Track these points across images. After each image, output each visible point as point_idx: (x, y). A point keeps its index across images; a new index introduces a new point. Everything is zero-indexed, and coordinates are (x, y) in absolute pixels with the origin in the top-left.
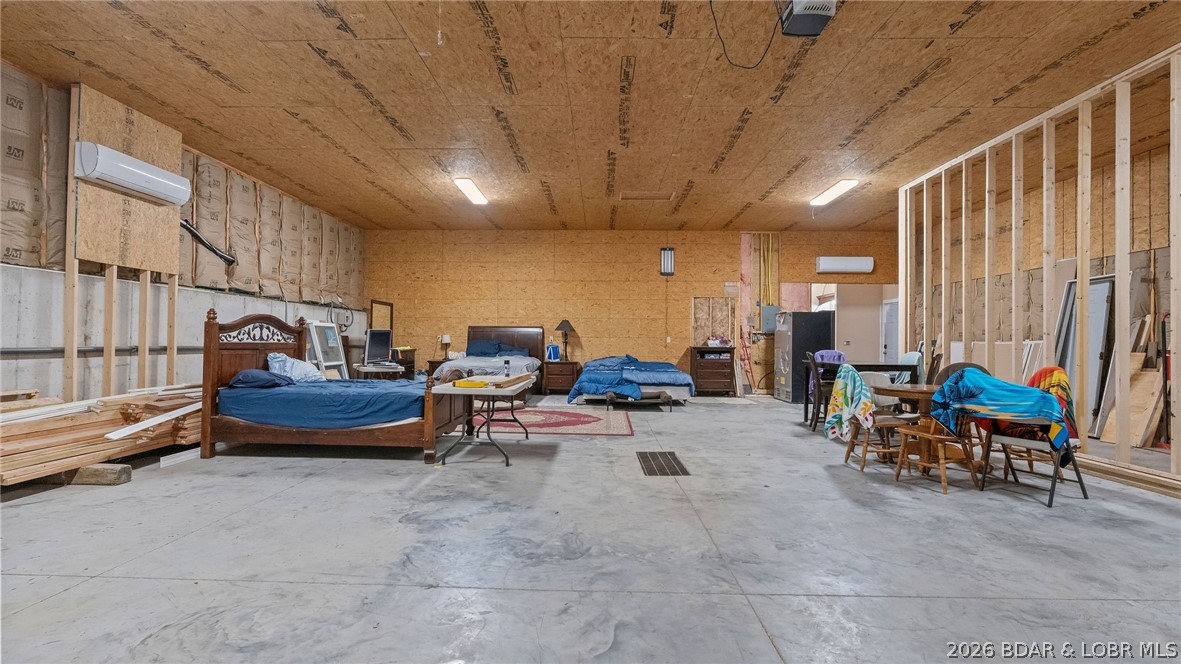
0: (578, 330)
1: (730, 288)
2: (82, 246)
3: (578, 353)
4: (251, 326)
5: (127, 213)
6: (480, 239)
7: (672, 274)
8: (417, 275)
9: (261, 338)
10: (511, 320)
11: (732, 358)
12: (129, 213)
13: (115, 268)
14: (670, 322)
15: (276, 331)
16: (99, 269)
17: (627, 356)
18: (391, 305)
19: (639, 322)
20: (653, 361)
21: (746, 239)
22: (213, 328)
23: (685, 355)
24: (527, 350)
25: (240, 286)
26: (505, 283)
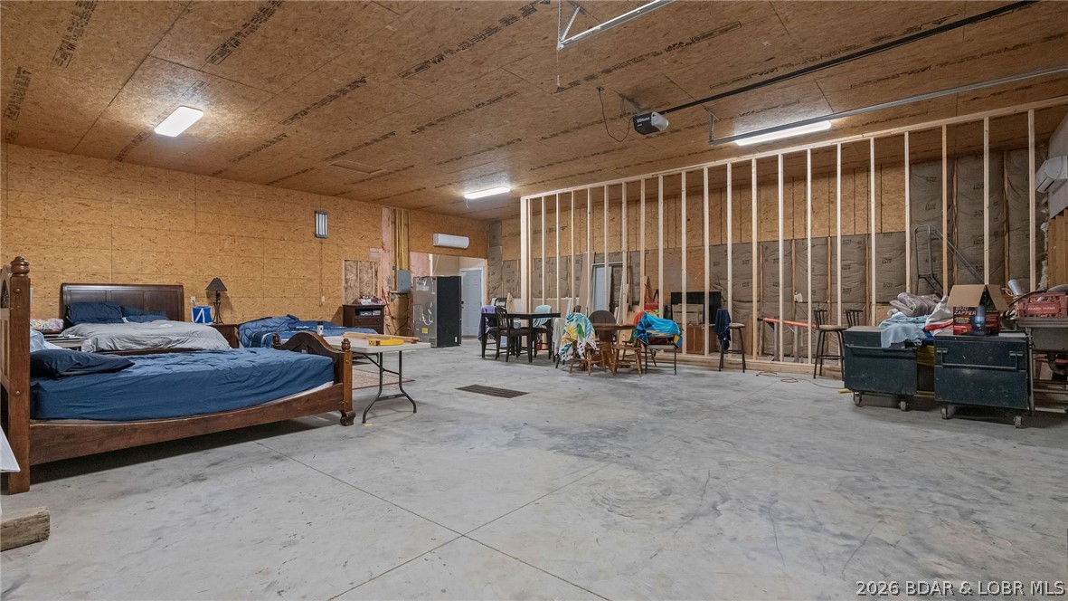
1: (375, 253)
7: (325, 237)
11: (382, 315)
14: (325, 283)
17: (288, 316)
19: (294, 281)
21: (385, 212)
23: (338, 313)
24: (164, 313)
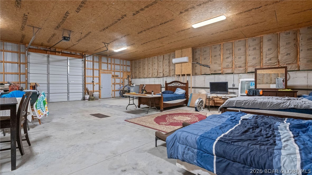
2: (177, 73)
4: (174, 83)
9: (176, 85)
12: (182, 66)
13: (181, 75)
25: (213, 72)
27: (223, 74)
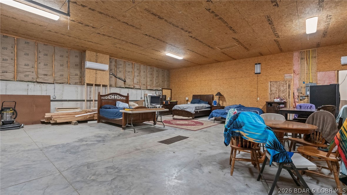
0: (225, 96)
1: (287, 77)
2: (87, 81)
3: (224, 103)
4: (111, 95)
5: (96, 73)
6: (196, 69)
7: (260, 73)
8: (181, 81)
9: (114, 98)
10: (204, 93)
11: (286, 106)
12: (97, 73)
13: (94, 84)
14: (259, 92)
15: (119, 96)
16: (92, 85)
17: (239, 105)
18: (171, 89)
19: (246, 92)
20: (252, 107)
21: (296, 55)
22: (100, 96)
24: (207, 102)
25: (128, 86)
26: (203, 81)
27: (134, 89)
